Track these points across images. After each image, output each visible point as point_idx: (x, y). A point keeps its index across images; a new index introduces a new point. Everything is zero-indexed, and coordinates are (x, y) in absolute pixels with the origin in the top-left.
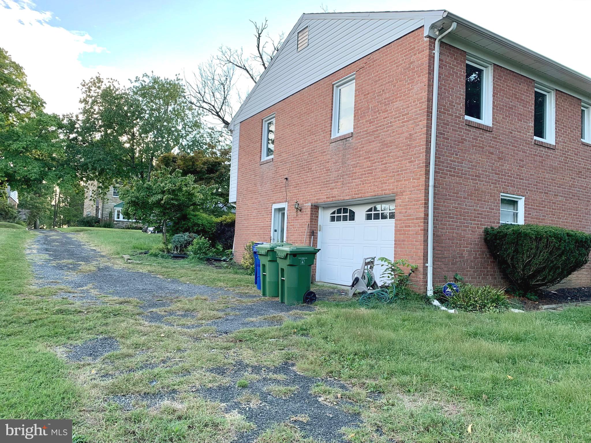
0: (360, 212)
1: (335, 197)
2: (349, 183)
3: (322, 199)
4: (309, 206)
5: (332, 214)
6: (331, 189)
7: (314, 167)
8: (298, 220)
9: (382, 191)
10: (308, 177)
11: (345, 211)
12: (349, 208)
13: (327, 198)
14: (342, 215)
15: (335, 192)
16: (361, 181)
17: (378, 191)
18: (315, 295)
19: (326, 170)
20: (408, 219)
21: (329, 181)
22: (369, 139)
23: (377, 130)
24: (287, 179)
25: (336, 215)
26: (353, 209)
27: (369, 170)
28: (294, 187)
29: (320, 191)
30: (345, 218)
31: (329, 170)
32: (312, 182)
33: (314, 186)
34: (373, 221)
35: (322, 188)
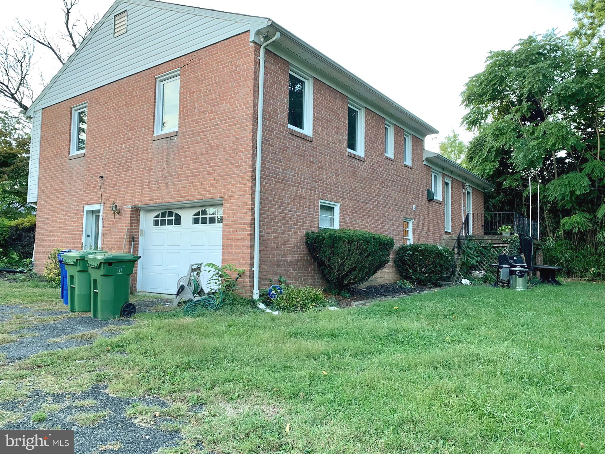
0: (187, 216)
1: (159, 199)
2: (174, 185)
3: (144, 200)
4: (128, 208)
5: (156, 217)
6: (153, 190)
7: (135, 165)
8: (116, 223)
9: (209, 194)
10: (128, 176)
11: (171, 214)
12: (175, 211)
13: (150, 200)
14: (167, 218)
15: (159, 194)
16: (188, 183)
17: (206, 194)
18: (134, 308)
19: (149, 170)
20: (235, 224)
21: (152, 181)
22: (195, 140)
23: (204, 131)
24: (102, 177)
25: (160, 219)
26: (179, 212)
27: (196, 172)
28: (111, 187)
29: (142, 192)
30: (170, 223)
31: (152, 169)
32: (132, 181)
33: (135, 187)
34: (200, 225)
35: (143, 188)
